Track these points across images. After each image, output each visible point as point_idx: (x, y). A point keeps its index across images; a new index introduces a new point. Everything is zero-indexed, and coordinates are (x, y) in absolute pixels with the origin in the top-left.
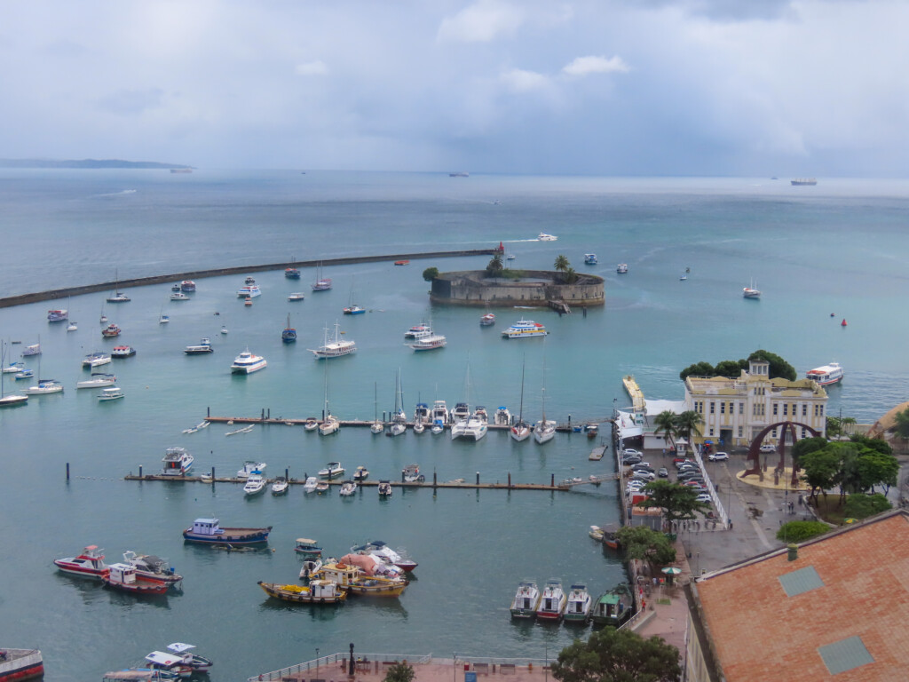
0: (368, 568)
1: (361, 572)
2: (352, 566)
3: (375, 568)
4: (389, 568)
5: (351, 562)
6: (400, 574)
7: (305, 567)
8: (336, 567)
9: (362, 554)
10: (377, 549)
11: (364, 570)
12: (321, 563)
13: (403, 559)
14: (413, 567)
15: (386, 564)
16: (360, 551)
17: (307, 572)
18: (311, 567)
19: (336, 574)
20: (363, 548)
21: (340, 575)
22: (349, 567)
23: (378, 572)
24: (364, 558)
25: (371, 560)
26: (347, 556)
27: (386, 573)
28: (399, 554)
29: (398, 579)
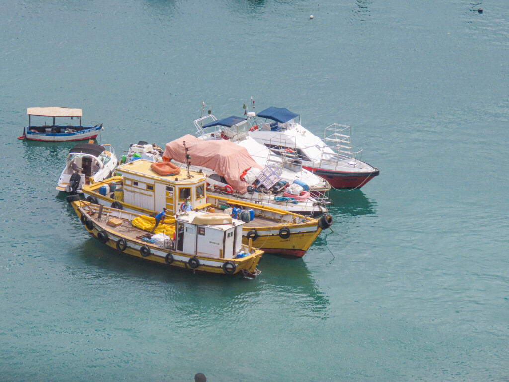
0: (234, 173)
1: (214, 182)
2: (194, 169)
3: (251, 176)
4: (287, 176)
5: (189, 159)
6: (314, 193)
7: (73, 166)
8: (153, 169)
9: (224, 136)
10: (274, 128)
11: (223, 180)
12: (114, 159)
13: (339, 157)
14: (364, 178)
15: (286, 166)
16: (219, 130)
17: (75, 180)
18: (88, 167)
19: (150, 187)
20: (227, 123)
21: (160, 189)
22: (183, 170)
23: (257, 187)
24: (225, 149)
25: (244, 153)
26: (180, 141)
27: (279, 189)
28: (328, 144)
29: (308, 205)
